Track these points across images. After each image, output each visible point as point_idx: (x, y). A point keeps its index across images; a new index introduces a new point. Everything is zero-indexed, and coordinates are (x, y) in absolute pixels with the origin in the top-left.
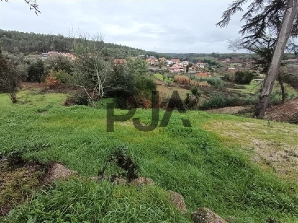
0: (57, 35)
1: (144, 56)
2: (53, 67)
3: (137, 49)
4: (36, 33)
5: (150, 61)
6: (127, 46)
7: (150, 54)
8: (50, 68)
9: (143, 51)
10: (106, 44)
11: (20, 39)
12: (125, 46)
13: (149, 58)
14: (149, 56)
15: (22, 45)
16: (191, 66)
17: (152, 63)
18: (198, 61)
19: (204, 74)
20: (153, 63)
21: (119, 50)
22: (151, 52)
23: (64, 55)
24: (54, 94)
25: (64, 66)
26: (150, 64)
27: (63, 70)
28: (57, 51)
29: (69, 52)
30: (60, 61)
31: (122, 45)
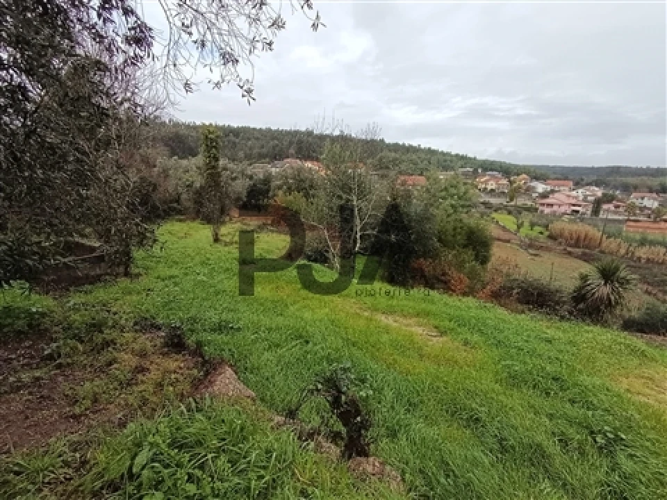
0: (303, 129)
1: (471, 170)
2: (285, 187)
3: (457, 155)
4: (274, 128)
5: (486, 182)
6: (433, 148)
7: (488, 167)
8: (280, 188)
9: (470, 159)
10: (388, 146)
11: (249, 139)
12: (429, 149)
13: (484, 176)
14: (485, 170)
15: (251, 149)
16: (609, 202)
17: (489, 187)
18: (636, 188)
19: (656, 226)
20: (493, 187)
21: (414, 157)
22: (493, 163)
23: (309, 164)
24: (275, 235)
25: (303, 186)
26: (485, 189)
27: (299, 192)
28: (297, 158)
29: (317, 160)
30: (299, 176)
31: (422, 147)
